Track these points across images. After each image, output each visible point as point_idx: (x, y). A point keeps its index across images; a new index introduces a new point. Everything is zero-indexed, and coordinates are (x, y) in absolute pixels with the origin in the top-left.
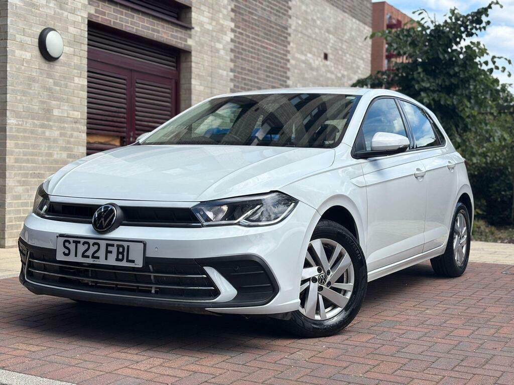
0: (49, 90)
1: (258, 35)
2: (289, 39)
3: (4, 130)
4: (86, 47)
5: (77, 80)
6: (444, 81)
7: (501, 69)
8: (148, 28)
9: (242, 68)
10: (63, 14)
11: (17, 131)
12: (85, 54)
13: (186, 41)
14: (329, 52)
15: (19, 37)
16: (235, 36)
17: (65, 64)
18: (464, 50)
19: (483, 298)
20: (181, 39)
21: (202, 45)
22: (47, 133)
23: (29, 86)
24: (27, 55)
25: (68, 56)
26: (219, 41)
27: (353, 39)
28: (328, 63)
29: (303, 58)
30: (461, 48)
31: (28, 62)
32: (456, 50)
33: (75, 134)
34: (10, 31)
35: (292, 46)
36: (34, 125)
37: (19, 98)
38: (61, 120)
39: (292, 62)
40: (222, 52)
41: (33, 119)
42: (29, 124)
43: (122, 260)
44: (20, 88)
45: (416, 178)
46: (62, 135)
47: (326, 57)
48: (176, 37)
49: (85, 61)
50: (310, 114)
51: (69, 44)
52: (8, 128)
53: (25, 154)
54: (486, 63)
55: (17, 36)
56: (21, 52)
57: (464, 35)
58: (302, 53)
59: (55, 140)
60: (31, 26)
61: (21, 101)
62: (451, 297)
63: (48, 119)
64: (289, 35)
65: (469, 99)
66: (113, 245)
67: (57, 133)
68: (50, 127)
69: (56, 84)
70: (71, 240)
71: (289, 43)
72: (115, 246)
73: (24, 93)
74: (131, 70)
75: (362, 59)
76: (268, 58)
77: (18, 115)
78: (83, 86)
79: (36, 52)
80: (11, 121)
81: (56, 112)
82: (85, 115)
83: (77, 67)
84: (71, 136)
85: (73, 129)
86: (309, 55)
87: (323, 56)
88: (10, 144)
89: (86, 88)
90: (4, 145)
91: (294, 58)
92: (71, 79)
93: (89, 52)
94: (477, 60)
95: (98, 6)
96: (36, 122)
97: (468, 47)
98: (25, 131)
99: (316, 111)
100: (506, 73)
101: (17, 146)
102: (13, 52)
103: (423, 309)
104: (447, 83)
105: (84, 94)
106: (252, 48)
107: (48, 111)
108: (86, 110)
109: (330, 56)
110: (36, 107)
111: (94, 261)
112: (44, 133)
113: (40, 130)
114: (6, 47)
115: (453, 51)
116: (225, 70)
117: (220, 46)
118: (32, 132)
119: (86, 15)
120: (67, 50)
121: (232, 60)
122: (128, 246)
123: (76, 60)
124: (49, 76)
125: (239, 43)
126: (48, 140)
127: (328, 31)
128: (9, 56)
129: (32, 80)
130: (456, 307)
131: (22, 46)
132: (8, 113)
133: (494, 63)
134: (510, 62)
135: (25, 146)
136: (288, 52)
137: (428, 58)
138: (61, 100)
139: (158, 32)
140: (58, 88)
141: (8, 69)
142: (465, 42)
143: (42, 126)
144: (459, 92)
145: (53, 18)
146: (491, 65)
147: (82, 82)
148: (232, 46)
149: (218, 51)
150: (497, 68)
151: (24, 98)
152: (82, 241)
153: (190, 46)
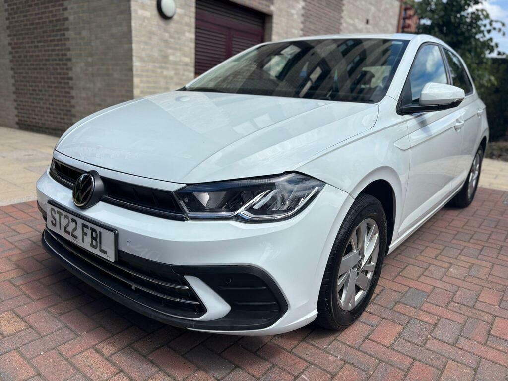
0: (166, 41)
1: (321, 5)
2: (344, 8)
3: (131, 70)
4: (193, 10)
5: (187, 34)
6: (452, 38)
7: (497, 30)
9: (309, 29)
11: (143, 71)
12: (193, 15)
13: (269, 7)
14: (370, 18)
16: (306, 5)
17: (177, 22)
18: (470, 16)
19: (502, 247)
20: (266, 6)
21: (280, 10)
22: (165, 73)
23: (150, 38)
24: (148, 14)
25: (180, 16)
26: (293, 8)
27: (387, 10)
28: (368, 26)
29: (351, 22)
30: (468, 14)
31: (148, 19)
32: (464, 16)
33: (186, 73)
35: (345, 14)
36: (155, 67)
37: (142, 47)
38: (175, 63)
39: (344, 25)
40: (295, 17)
41: (154, 62)
42: (150, 66)
43: (95, 247)
44: (143, 39)
45: (456, 130)
46: (176, 74)
47: (367, 22)
48: (262, 4)
49: (193, 21)
50: (353, 61)
51: (181, 7)
52: (134, 69)
53: (148, 87)
54: (485, 26)
56: (142, 12)
57: (472, 4)
58: (351, 18)
59: (171, 78)
61: (144, 49)
62: (469, 241)
63: (166, 63)
64: (343, 5)
65: (470, 51)
66: (87, 227)
67: (172, 73)
68: (167, 69)
69: (171, 37)
70: (56, 209)
71: (343, 11)
72: (89, 228)
73: (146, 43)
74: (229, 29)
75: (391, 24)
76: (327, 22)
77: (142, 59)
78: (191, 39)
79: (155, 12)
80: (137, 64)
81: (171, 58)
82: (193, 60)
83: (187, 25)
84: (183, 75)
85: (184, 70)
86: (356, 21)
87: (365, 21)
88: (136, 81)
89: (194, 40)
90: (132, 81)
91: (346, 22)
92: (183, 33)
93: (197, 13)
94: (480, 23)
96: (157, 65)
97: (473, 13)
98: (147, 71)
99: (358, 58)
100: (501, 33)
101: (142, 82)
102: (136, 12)
103: (447, 265)
104: (455, 40)
105: (193, 45)
106: (318, 14)
107: (165, 57)
108: (193, 56)
109: (371, 22)
110: (156, 54)
111: (74, 239)
112: (162, 73)
113: (159, 71)
114: (130, 7)
115: (461, 16)
116: (296, 29)
117: (294, 12)
118: (153, 72)
120: (179, 11)
121: (302, 23)
122: (100, 233)
123: (186, 19)
124: (166, 31)
125: (309, 10)
126: (165, 77)
127: (371, 4)
128: (133, 15)
129: (152, 33)
130: (479, 262)
131: (143, 7)
132: (134, 58)
133: (491, 25)
134: (503, 25)
135: (148, 82)
136: (342, 17)
137: (443, 21)
138: (175, 49)
140: (172, 40)
141: (133, 24)
142: (472, 9)
143: (161, 68)
144: (463, 46)
146: (488, 27)
147: (191, 35)
148: (302, 12)
149: (292, 15)
150: (494, 29)
151: (146, 47)
152: (64, 213)
153: (272, 12)
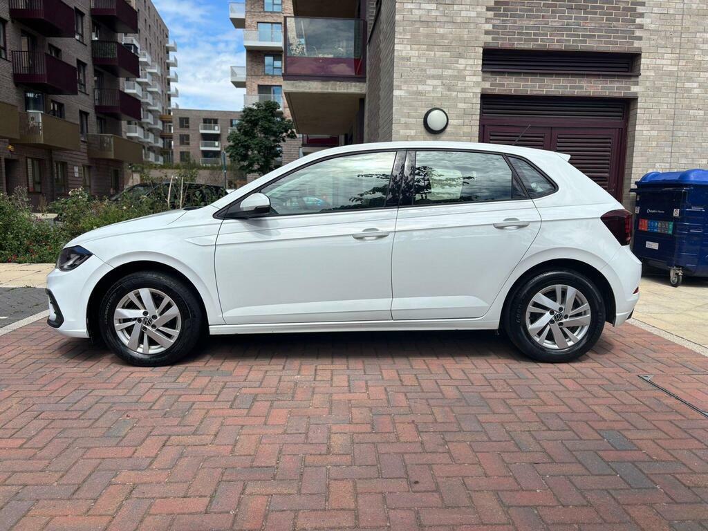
8: (566, 87)
10: (451, 94)
15: (403, 120)
17: (452, 134)
20: (620, 88)
21: (657, 89)
24: (412, 132)
26: (690, 80)
34: (395, 116)
48: (611, 88)
51: (458, 117)
55: (402, 119)
56: (405, 131)
60: (417, 110)
74: (552, 128)
93: (481, 119)
95: (496, 80)
114: (391, 130)
119: (479, 90)
120: (456, 122)
123: (465, 129)
128: (394, 136)
131: (407, 126)
139: (582, 87)
145: (439, 99)
149: (689, 91)
153: (636, 93)
